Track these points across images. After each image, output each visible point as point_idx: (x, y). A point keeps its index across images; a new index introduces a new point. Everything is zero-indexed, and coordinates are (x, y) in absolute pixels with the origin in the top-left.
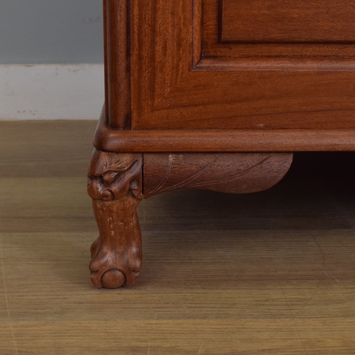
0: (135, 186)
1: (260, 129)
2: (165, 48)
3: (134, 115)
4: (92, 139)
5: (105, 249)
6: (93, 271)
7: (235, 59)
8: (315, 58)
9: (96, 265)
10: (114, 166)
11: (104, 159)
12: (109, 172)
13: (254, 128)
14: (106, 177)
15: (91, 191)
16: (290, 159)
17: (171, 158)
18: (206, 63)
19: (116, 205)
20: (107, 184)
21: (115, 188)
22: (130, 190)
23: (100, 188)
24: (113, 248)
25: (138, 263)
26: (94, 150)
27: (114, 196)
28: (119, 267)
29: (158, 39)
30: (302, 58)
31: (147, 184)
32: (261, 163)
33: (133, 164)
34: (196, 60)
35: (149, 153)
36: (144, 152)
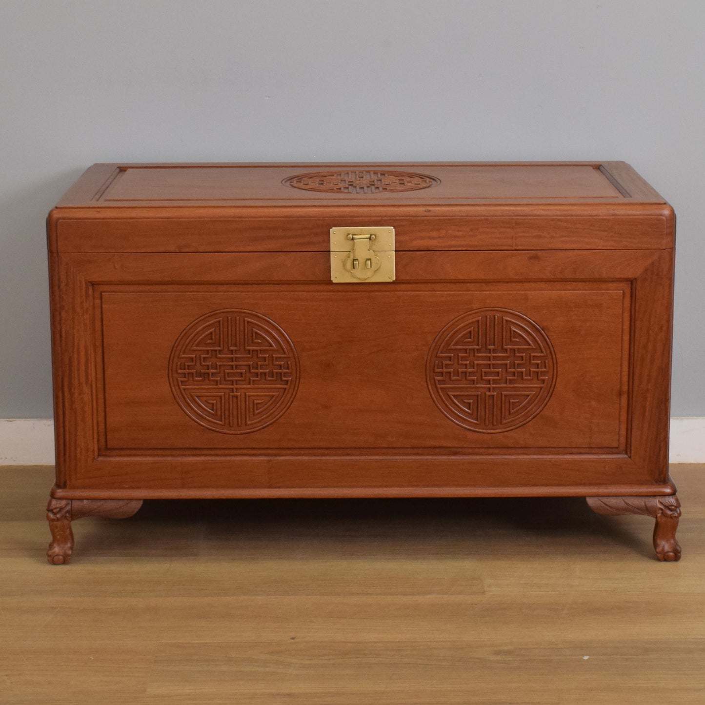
0: (67, 515)
1: (126, 488)
2: (81, 452)
3: (68, 482)
4: (49, 493)
5: (55, 545)
6: (49, 556)
7: (114, 456)
8: (151, 456)
9: (50, 553)
10: (58, 506)
11: (54, 502)
12: (56, 508)
13: (123, 488)
14: (55, 511)
15: (48, 517)
16: (141, 502)
17: (85, 502)
18: (100, 459)
19: (59, 524)
20: (55, 514)
21: (58, 516)
22: (66, 517)
23: (51, 516)
24: (59, 545)
25: (70, 552)
26: (50, 497)
27: (58, 520)
28: (61, 553)
29: (79, 450)
30: (146, 456)
31: (74, 515)
32: (127, 504)
33: (67, 505)
34: (96, 457)
35: (75, 499)
36: (72, 499)
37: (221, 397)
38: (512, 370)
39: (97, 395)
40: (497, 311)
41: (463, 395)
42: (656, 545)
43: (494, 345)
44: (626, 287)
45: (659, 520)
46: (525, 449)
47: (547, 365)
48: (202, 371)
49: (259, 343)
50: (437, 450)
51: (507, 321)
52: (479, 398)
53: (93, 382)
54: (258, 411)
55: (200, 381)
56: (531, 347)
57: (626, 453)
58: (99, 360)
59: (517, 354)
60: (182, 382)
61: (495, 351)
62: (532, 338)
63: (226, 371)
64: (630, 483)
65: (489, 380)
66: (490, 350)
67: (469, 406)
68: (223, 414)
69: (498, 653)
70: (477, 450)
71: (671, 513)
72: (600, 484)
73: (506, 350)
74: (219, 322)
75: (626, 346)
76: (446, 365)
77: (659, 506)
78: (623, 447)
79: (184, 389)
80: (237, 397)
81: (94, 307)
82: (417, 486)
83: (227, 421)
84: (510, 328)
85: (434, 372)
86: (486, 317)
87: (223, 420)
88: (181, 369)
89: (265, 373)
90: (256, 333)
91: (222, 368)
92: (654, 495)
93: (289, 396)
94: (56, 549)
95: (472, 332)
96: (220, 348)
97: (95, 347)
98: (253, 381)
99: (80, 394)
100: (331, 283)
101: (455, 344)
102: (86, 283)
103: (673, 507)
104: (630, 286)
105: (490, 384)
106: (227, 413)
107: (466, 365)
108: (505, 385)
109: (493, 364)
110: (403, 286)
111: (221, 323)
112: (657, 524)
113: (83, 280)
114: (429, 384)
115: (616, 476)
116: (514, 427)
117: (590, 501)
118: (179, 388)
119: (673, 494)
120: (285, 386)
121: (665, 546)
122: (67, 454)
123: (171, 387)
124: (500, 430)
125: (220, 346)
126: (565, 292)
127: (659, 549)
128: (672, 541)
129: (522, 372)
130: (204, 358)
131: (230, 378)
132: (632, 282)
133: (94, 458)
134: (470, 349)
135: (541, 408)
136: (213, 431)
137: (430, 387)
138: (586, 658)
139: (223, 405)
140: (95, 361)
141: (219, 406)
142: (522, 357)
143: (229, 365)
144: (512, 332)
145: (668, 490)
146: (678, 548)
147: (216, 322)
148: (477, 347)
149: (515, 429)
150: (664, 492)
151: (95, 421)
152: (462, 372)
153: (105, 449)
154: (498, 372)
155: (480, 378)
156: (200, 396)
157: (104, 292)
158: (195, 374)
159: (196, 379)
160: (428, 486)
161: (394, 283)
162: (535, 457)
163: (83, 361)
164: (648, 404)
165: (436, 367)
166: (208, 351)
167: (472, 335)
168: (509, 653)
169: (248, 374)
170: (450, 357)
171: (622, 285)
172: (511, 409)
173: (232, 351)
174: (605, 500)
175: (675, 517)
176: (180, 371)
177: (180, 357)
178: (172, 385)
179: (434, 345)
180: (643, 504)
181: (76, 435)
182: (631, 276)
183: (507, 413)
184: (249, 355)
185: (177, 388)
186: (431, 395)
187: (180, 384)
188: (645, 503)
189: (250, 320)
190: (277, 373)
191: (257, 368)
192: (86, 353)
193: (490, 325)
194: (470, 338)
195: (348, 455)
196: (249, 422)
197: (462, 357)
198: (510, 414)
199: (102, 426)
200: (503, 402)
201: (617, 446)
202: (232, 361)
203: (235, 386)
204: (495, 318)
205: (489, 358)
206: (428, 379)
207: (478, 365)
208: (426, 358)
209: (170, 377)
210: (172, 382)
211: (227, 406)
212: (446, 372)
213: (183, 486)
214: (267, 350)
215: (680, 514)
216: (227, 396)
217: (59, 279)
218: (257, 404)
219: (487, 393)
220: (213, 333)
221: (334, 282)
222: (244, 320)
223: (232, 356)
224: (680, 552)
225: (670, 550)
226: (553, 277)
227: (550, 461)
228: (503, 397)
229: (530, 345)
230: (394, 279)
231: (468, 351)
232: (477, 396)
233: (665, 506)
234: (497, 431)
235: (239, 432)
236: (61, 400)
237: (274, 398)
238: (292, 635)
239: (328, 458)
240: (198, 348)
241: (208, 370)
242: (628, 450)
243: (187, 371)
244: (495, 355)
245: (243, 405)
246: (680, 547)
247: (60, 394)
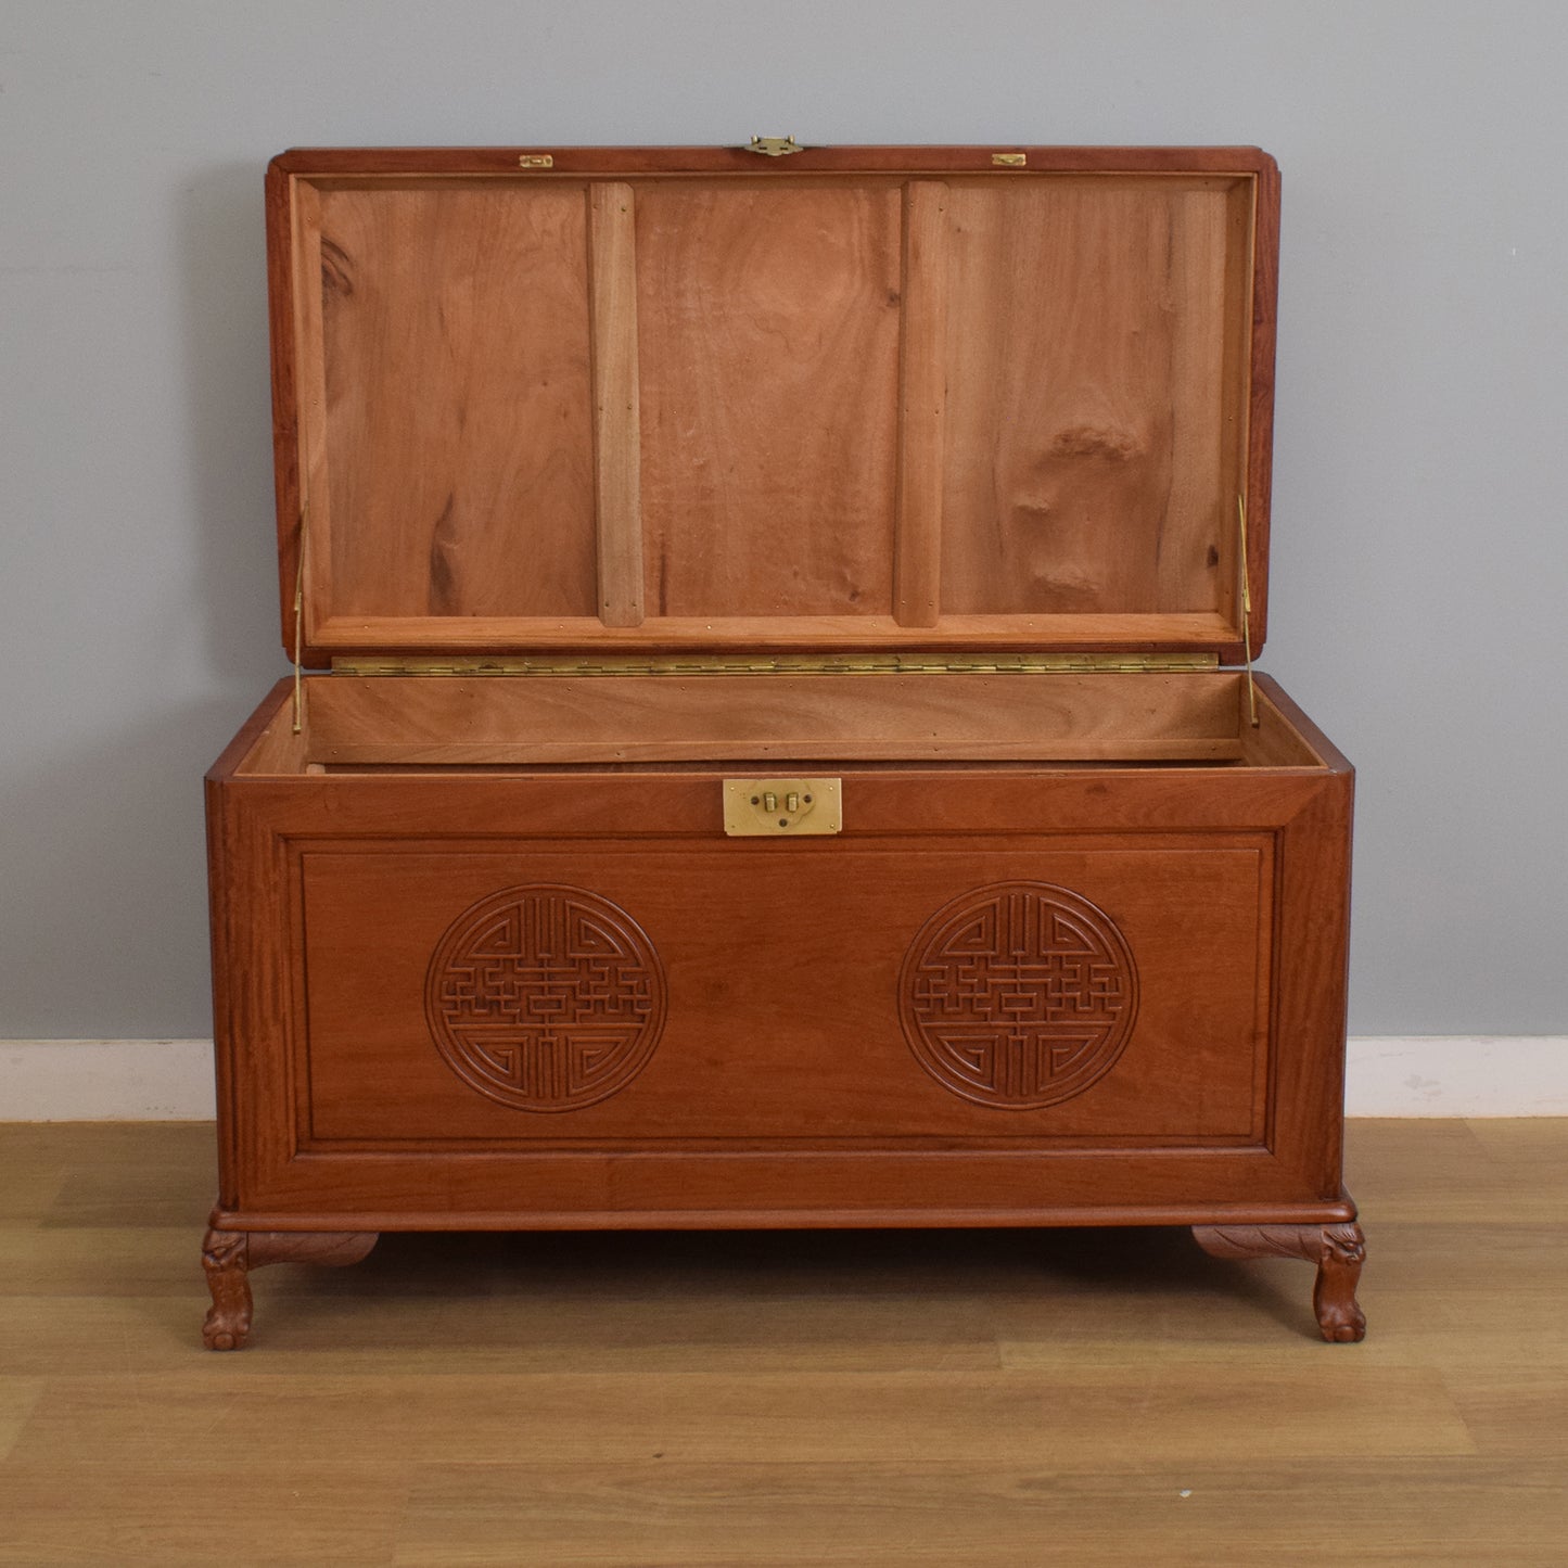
0: (240, 1260)
1: (348, 1211)
2: (265, 1145)
3: (241, 1200)
4: (206, 1219)
5: (217, 1315)
6: (206, 1335)
7: (326, 1152)
8: (393, 1151)
9: (208, 1328)
10: (223, 1243)
11: (215, 1236)
12: (219, 1248)
13: (343, 1211)
14: (217, 1252)
15: (204, 1263)
16: (375, 1238)
17: (273, 1235)
18: (301, 1157)
19: (224, 1276)
20: (217, 1258)
21: (223, 1262)
22: (237, 1263)
23: (211, 1261)
24: (224, 1314)
25: (246, 1328)
26: (208, 1228)
27: (223, 1269)
28: (229, 1330)
29: (260, 1140)
30: (384, 1151)
31: (252, 1259)
32: (350, 1239)
33: (239, 1241)
34: (292, 1155)
35: (253, 1232)
36: (249, 1231)
37: (521, 1045)
38: (1058, 995)
39: (294, 1041)
40: (1029, 887)
41: (967, 1041)
42: (1319, 1313)
43: (1023, 950)
44: (1266, 843)
45: (1326, 1268)
46: (1081, 1138)
47: (1120, 986)
48: (488, 997)
49: (592, 946)
50: (919, 1141)
51: (1047, 905)
52: (996, 1044)
53: (288, 1019)
54: (591, 1070)
55: (486, 1015)
56: (1090, 953)
57: (1265, 1146)
58: (299, 978)
59: (1065, 966)
60: (450, 1016)
61: (1025, 960)
62: (1094, 937)
63: (531, 997)
64: (1272, 1200)
65: (1015, 1014)
66: (1016, 958)
67: (977, 1060)
68: (525, 1076)
69: (1027, 1484)
70: (991, 1141)
71: (1348, 1254)
72: (1217, 1203)
73: (1046, 958)
74: (518, 907)
75: (1265, 950)
76: (935, 985)
77: (1327, 1242)
78: (1259, 1132)
79: (455, 1031)
80: (551, 1044)
81: (289, 881)
82: (882, 1206)
83: (533, 1089)
84: (1054, 919)
85: (913, 998)
86: (1009, 897)
87: (526, 1084)
88: (448, 993)
89: (603, 1001)
90: (587, 928)
91: (525, 992)
92: (1317, 1222)
93: (647, 1043)
94: (220, 1322)
95: (983, 925)
96: (519, 956)
97: (290, 951)
98: (581, 1015)
99: (263, 1040)
100: (724, 835)
101: (952, 948)
102: (273, 836)
103: (1351, 1245)
104: (1272, 840)
105: (1015, 1020)
106: (532, 1072)
107: (972, 986)
108: (1044, 1022)
109: (1021, 984)
110: (857, 843)
111: (522, 909)
112: (1321, 1277)
113: (269, 831)
114: (904, 1020)
115: (1250, 1188)
116: (1060, 1099)
117: (1199, 1233)
118: (446, 1030)
119: (1352, 1220)
120: (640, 1025)
121: (1336, 1314)
122: (240, 1149)
123: (430, 1027)
124: (1036, 1105)
125: (519, 952)
126: (1155, 852)
127: (1326, 1320)
128: (1350, 1307)
129: (1075, 999)
130: (491, 974)
131: (538, 1011)
132: (1276, 833)
133: (289, 1154)
134: (979, 958)
135: (1109, 1064)
136: (509, 1106)
137: (906, 1026)
138: (1186, 1494)
139: (525, 1059)
140: (292, 980)
141: (518, 1061)
142: (1075, 971)
143: (535, 987)
144: (1057, 925)
145: (1342, 1213)
146: (1360, 1318)
147: (513, 908)
148: (992, 953)
149: (1062, 1101)
150: (1333, 1216)
151: (290, 1088)
152: (965, 999)
153: (310, 1140)
154: (1031, 999)
155: (997, 1008)
156: (487, 1043)
157: (306, 853)
158: (474, 1002)
159: (477, 1011)
160: (902, 1207)
161: (839, 836)
162: (1098, 1152)
163: (268, 978)
164: (1305, 1055)
165: (917, 990)
166: (498, 960)
167: (983, 930)
168: (1046, 1484)
169: (572, 1004)
170: (943, 971)
171: (1255, 839)
172: (1055, 1064)
173: (542, 960)
174: (1226, 1231)
175: (1355, 1262)
176: (447, 997)
177: (447, 970)
178: (432, 1022)
179: (913, 948)
180: (1297, 1239)
181: (255, 1116)
182: (1274, 821)
183: (1048, 1073)
184: (573, 969)
185: (441, 1028)
186: (907, 1041)
187: (447, 1020)
188: (1300, 1238)
189: (574, 904)
190: (624, 1001)
191: (588, 993)
192: (274, 966)
193: (1016, 913)
194: (980, 936)
195: (757, 1149)
196: (573, 1091)
197: (964, 972)
198: (1052, 1075)
199: (303, 1099)
200: (1040, 1053)
201: (1247, 1132)
202: (543, 980)
203: (548, 1025)
204: (1024, 898)
205: (1014, 974)
206: (902, 1011)
207: (994, 985)
208: (897, 974)
209: (429, 1007)
210: (431, 1017)
211: (533, 1060)
212: (936, 999)
213: (454, 1207)
214: (606, 959)
215: (1363, 1257)
216: (533, 1041)
217: (225, 828)
218: (588, 1057)
219: (1010, 1037)
220: (508, 930)
221: (729, 834)
222: (564, 904)
223: (542, 969)
224: (1363, 1327)
225: (1345, 1322)
226: (1131, 825)
227: (1126, 1161)
228: (1040, 1043)
229: (1088, 948)
230: (840, 829)
231: (975, 961)
232: (993, 1042)
233: (1337, 1242)
234: (1029, 1105)
235: (554, 1109)
236: (228, 1049)
237: (619, 1046)
238: (657, 1449)
239: (717, 1155)
240: (480, 955)
241: (499, 994)
242: (1269, 1141)
243: (460, 997)
244: (1025, 967)
245: (563, 1061)
246: (1364, 1317)
247: (227, 1042)
